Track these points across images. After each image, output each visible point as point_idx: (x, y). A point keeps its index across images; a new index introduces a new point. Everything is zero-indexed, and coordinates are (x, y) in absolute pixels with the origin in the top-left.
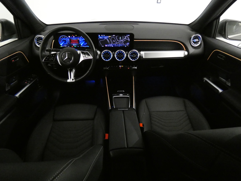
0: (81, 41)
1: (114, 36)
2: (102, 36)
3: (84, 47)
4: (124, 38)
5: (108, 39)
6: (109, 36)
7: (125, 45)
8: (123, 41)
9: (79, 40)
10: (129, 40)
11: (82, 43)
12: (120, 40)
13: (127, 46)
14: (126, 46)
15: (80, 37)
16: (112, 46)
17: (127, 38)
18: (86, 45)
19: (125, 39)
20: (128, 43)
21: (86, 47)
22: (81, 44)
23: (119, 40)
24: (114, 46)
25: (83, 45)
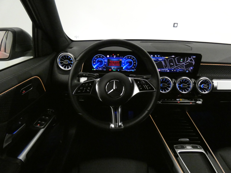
0: (124, 63)
1: (173, 56)
2: (156, 56)
3: (127, 71)
4: (187, 60)
5: (164, 61)
6: (166, 57)
7: (186, 70)
8: (185, 64)
9: (121, 61)
10: (194, 63)
11: (125, 65)
12: (182, 62)
13: (189, 72)
14: (187, 72)
15: (123, 57)
16: (168, 71)
17: (191, 60)
18: (131, 68)
19: (189, 62)
20: (191, 68)
21: (130, 71)
22: (123, 67)
23: (179, 62)
24: (170, 70)
25: (126, 68)
